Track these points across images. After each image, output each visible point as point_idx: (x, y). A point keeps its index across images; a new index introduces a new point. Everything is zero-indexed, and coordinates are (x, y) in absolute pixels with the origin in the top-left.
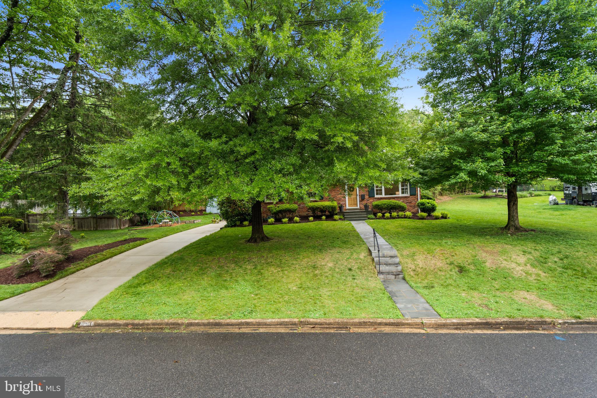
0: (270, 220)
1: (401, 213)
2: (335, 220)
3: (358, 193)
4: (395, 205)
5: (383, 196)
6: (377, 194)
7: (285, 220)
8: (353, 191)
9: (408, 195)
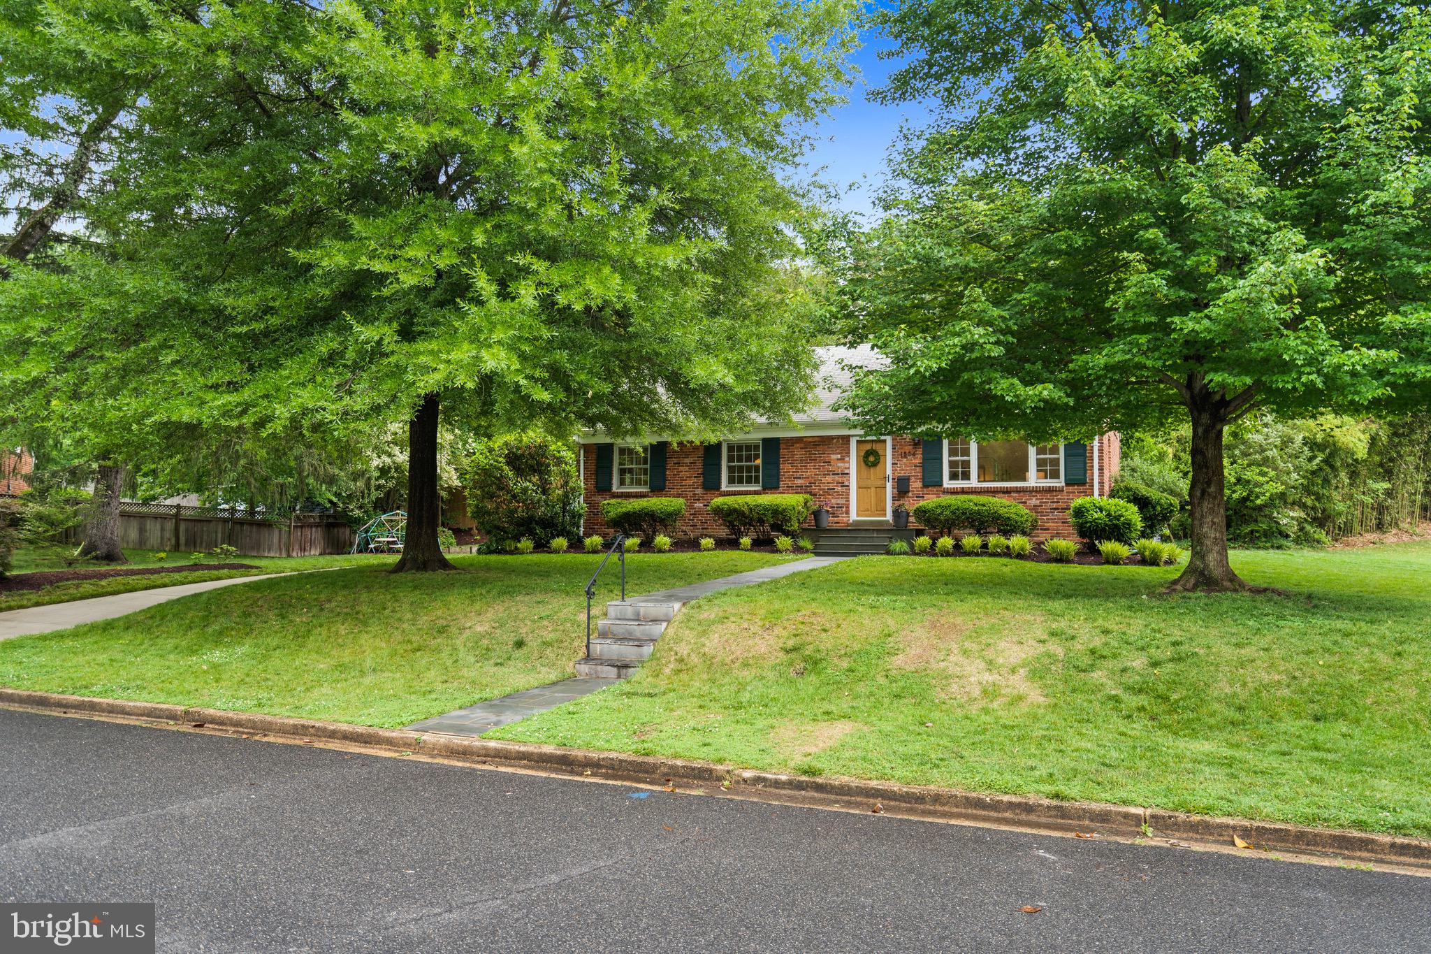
0: (588, 541)
1: (994, 540)
2: (777, 551)
3: (889, 471)
4: (978, 512)
5: (974, 482)
6: (954, 476)
7: (632, 542)
8: (875, 464)
9: (1060, 483)
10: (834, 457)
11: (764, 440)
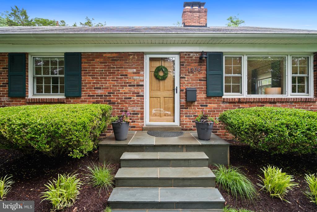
3: (177, 84)
5: (244, 94)
6: (229, 89)
8: (164, 78)
9: (309, 95)
10: (130, 71)
11: (67, 54)
